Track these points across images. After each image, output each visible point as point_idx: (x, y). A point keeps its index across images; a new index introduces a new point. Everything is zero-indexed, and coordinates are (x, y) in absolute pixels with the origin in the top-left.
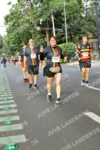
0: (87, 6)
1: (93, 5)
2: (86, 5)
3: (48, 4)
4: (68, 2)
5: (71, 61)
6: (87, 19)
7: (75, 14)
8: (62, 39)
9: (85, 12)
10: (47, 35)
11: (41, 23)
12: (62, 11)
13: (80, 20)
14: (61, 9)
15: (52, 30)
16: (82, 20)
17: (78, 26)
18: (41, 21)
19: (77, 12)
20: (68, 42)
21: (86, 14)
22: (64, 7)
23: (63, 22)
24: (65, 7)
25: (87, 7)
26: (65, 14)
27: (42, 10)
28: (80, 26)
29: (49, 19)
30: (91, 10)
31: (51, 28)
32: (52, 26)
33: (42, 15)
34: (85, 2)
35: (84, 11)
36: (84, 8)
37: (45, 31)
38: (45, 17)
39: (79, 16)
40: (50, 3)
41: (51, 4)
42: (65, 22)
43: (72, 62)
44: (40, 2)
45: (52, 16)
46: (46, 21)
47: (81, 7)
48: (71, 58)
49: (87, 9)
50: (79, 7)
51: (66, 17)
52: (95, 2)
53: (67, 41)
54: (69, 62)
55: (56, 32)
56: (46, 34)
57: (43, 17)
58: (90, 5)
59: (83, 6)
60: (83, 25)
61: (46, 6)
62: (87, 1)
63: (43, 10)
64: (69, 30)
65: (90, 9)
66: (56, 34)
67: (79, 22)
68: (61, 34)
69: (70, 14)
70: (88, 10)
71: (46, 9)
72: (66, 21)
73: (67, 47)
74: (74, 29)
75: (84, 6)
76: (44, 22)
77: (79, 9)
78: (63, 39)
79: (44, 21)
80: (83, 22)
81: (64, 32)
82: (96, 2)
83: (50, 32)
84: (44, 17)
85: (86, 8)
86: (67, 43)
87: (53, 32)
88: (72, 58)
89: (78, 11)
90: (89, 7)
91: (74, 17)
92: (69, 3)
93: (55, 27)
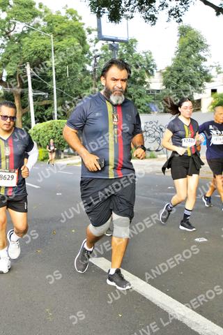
0: (97, 50)
1: (107, 50)
2: (95, 48)
3: (19, 42)
4: (60, 41)
5: (62, 156)
6: (97, 76)
7: (73, 65)
8: (46, 111)
9: (93, 63)
10: (17, 104)
11: (4, 79)
12: (48, 58)
13: (82, 76)
14: (46, 53)
15: (27, 93)
16: (87, 77)
17: (78, 89)
18: (5, 74)
19: (76, 60)
20: (58, 118)
21: (95, 65)
22: (51, 50)
23: (49, 79)
24: (53, 49)
25: (97, 53)
26: (53, 62)
27: (8, 54)
28: (82, 88)
29: (21, 71)
30: (103, 60)
31: (25, 90)
32: (27, 87)
33: (8, 62)
34: (93, 44)
35: (91, 60)
36: (90, 55)
37: (12, 94)
38: (13, 68)
39: (81, 69)
40: (23, 40)
41: (26, 43)
42: (52, 79)
43: (65, 157)
44: (3, 37)
45: (28, 65)
46: (15, 74)
47: (84, 52)
48: (63, 151)
49: (96, 57)
50: (80, 50)
51: (55, 69)
52: (111, 45)
53: (56, 116)
54: (60, 158)
55: (35, 98)
56: (14, 101)
57: (8, 66)
58: (102, 49)
59: (88, 49)
60: (87, 87)
61: (16, 46)
62: (96, 42)
63: (10, 54)
64: (60, 95)
65: (101, 58)
66: (34, 101)
67: (81, 81)
68: (45, 102)
69: (63, 64)
70: (98, 58)
71: (15, 52)
72: (56, 77)
73: (57, 128)
74: (71, 93)
75: (91, 50)
76: (12, 77)
77: (80, 55)
78: (48, 112)
79: (12, 75)
80: (88, 80)
81: (51, 98)
82: (114, 45)
83: (23, 96)
84: (11, 67)
85: (94, 55)
86: (56, 120)
87: (28, 96)
88: (66, 151)
89: (79, 58)
90: (100, 52)
91: (70, 70)
92: (62, 42)
93: (34, 87)
